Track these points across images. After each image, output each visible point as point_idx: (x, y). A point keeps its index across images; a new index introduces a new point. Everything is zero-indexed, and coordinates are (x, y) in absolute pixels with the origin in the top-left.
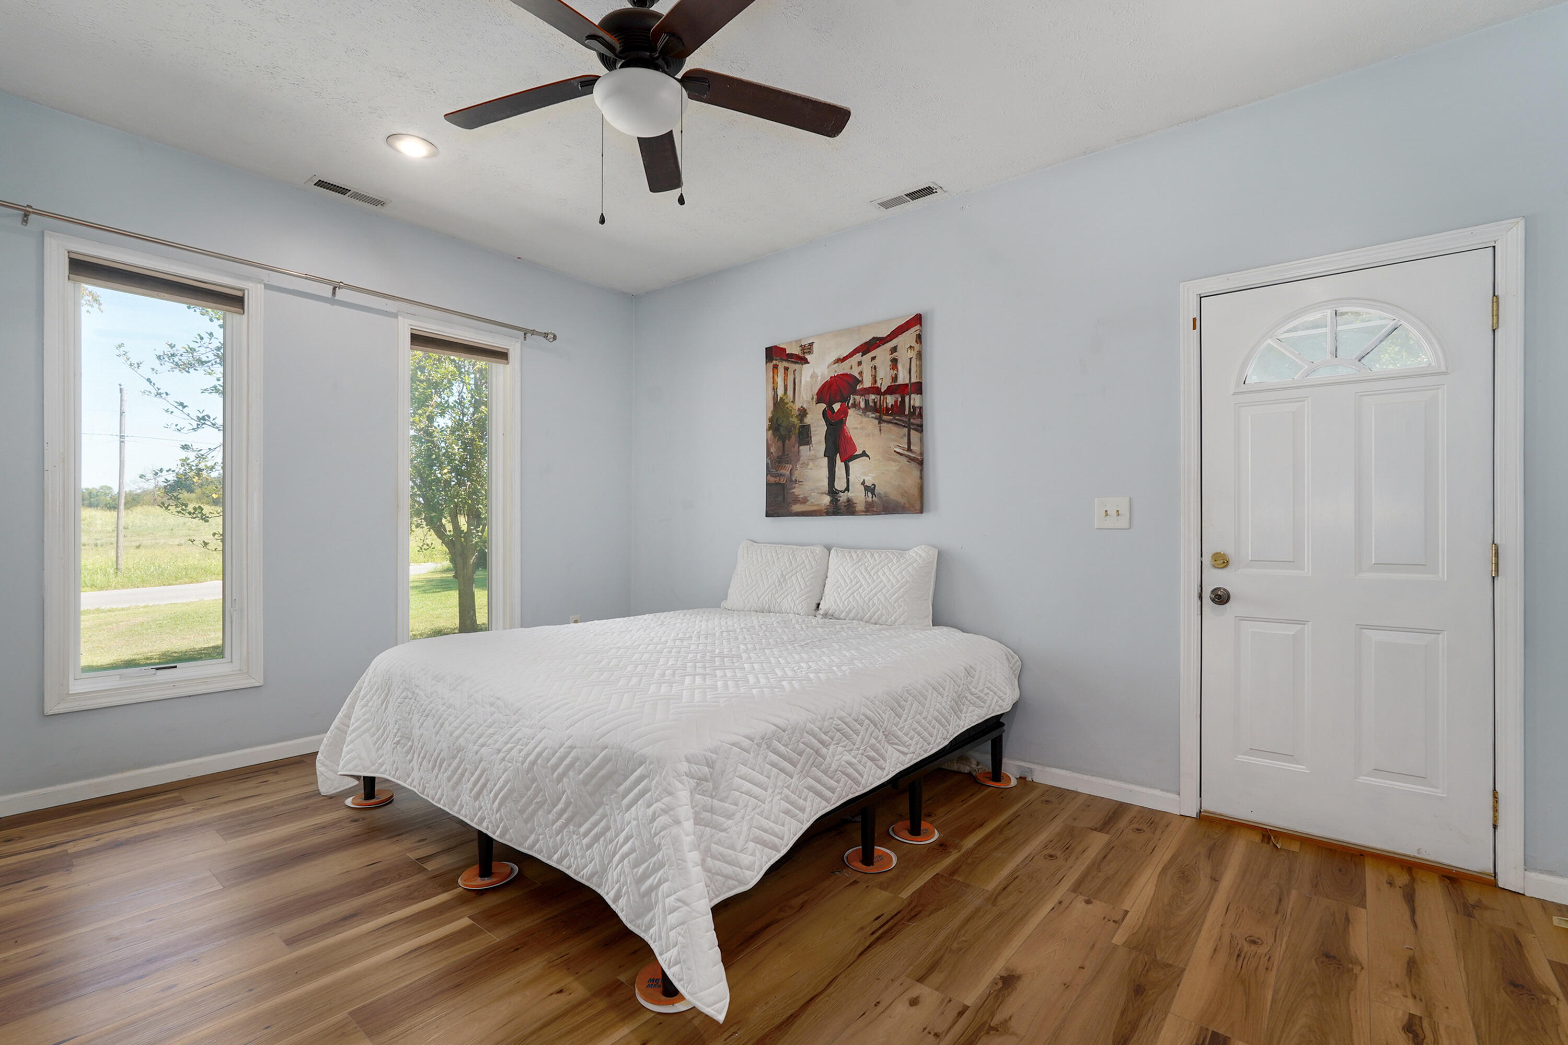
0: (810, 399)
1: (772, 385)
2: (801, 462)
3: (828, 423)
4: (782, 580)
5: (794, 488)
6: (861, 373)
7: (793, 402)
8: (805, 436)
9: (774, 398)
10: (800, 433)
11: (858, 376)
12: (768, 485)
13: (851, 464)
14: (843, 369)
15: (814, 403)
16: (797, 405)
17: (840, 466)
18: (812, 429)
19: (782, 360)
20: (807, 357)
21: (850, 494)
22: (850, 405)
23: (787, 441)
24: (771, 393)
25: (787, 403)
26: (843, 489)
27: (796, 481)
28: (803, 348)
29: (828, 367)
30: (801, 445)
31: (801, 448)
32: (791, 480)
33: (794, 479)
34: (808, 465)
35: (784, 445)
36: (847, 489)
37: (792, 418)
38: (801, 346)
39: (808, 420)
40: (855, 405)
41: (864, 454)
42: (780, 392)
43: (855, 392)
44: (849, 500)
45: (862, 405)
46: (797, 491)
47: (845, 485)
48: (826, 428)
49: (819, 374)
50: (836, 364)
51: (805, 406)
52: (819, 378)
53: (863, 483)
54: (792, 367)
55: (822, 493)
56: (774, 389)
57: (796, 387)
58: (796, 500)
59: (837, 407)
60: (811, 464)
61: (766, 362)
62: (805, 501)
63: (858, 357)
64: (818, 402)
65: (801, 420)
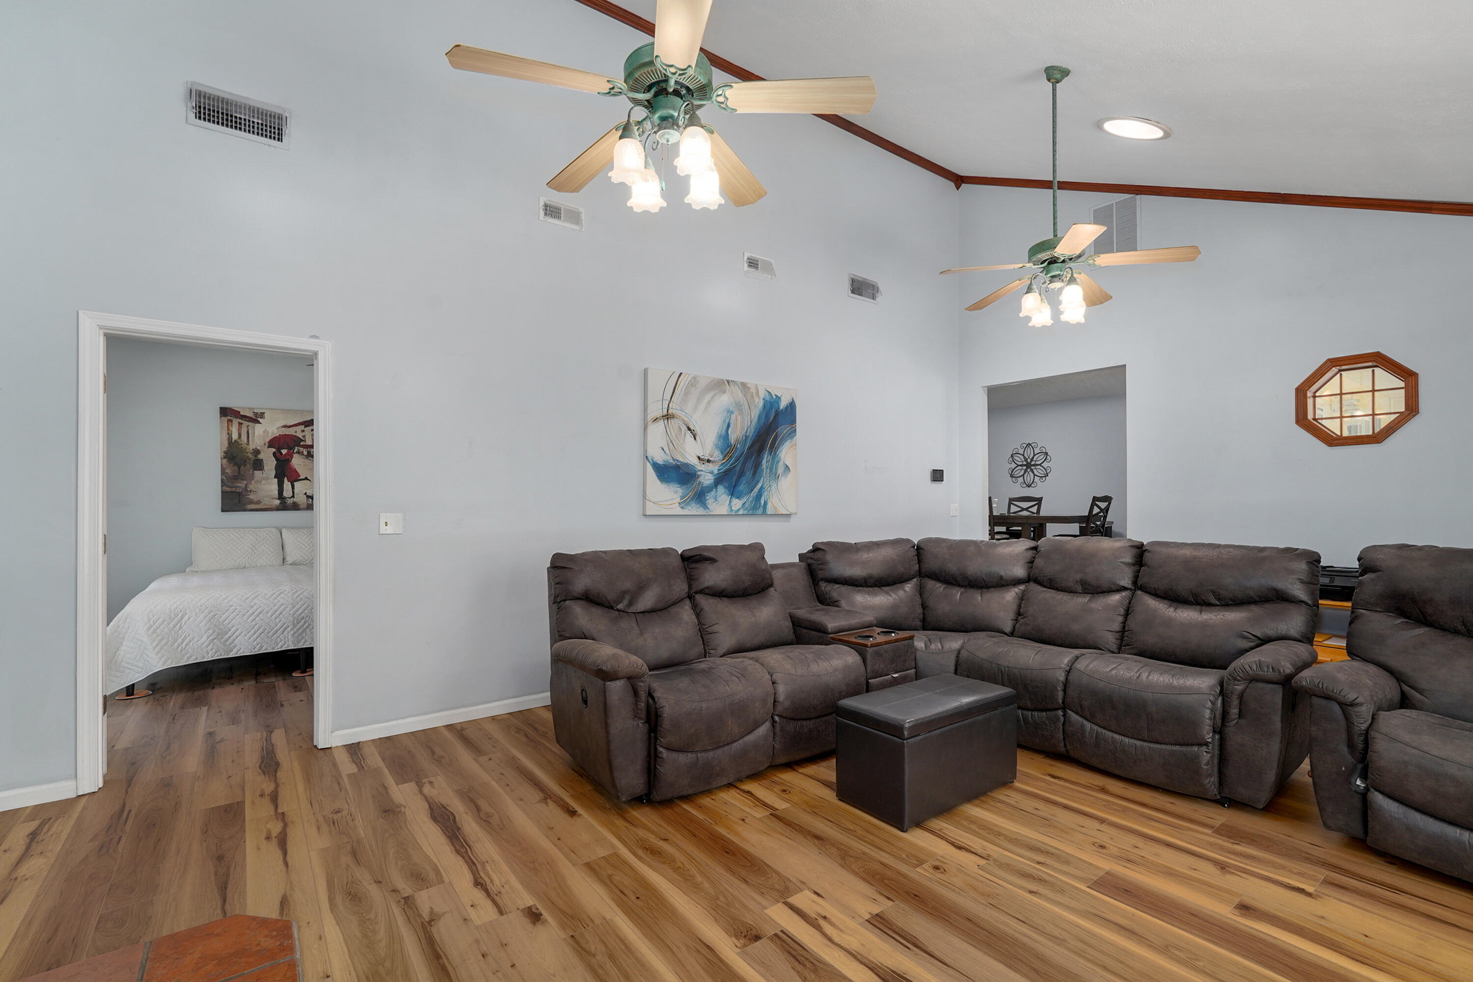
0: (262, 444)
1: (227, 432)
2: (255, 480)
3: (277, 459)
4: (253, 549)
5: (249, 495)
6: (304, 436)
7: (248, 444)
8: (258, 465)
9: (229, 439)
10: (254, 463)
11: (302, 438)
12: (223, 492)
13: (295, 483)
14: (290, 431)
15: (266, 448)
16: (252, 447)
17: (287, 485)
18: (264, 462)
19: (237, 418)
20: (260, 420)
21: (295, 500)
22: (295, 452)
23: (242, 467)
24: (225, 437)
25: (241, 444)
26: (290, 496)
27: (251, 491)
28: (256, 414)
29: (277, 428)
30: (255, 469)
31: (255, 472)
32: (246, 490)
33: (249, 490)
34: (261, 482)
35: (239, 470)
36: (293, 496)
37: (247, 453)
38: (254, 412)
39: (261, 456)
40: (298, 452)
41: (306, 479)
42: (235, 436)
43: (299, 445)
44: (294, 503)
45: (305, 453)
46: (252, 496)
47: (292, 495)
48: (276, 462)
49: (270, 431)
50: (284, 429)
51: (258, 448)
52: (270, 434)
53: (306, 494)
54: (245, 423)
55: (273, 499)
56: (228, 434)
57: (250, 436)
58: (251, 502)
59: (284, 452)
60: (264, 482)
61: (221, 417)
62: (259, 502)
63: (302, 427)
64: (269, 446)
65: (256, 456)
